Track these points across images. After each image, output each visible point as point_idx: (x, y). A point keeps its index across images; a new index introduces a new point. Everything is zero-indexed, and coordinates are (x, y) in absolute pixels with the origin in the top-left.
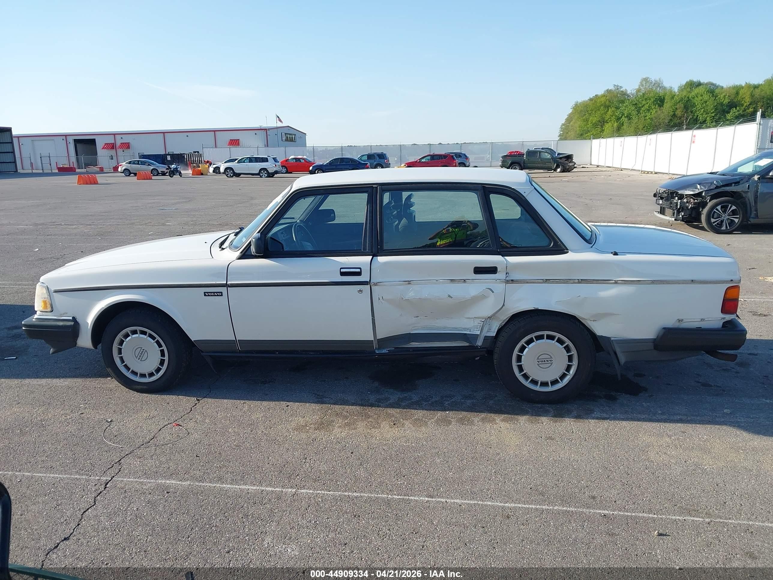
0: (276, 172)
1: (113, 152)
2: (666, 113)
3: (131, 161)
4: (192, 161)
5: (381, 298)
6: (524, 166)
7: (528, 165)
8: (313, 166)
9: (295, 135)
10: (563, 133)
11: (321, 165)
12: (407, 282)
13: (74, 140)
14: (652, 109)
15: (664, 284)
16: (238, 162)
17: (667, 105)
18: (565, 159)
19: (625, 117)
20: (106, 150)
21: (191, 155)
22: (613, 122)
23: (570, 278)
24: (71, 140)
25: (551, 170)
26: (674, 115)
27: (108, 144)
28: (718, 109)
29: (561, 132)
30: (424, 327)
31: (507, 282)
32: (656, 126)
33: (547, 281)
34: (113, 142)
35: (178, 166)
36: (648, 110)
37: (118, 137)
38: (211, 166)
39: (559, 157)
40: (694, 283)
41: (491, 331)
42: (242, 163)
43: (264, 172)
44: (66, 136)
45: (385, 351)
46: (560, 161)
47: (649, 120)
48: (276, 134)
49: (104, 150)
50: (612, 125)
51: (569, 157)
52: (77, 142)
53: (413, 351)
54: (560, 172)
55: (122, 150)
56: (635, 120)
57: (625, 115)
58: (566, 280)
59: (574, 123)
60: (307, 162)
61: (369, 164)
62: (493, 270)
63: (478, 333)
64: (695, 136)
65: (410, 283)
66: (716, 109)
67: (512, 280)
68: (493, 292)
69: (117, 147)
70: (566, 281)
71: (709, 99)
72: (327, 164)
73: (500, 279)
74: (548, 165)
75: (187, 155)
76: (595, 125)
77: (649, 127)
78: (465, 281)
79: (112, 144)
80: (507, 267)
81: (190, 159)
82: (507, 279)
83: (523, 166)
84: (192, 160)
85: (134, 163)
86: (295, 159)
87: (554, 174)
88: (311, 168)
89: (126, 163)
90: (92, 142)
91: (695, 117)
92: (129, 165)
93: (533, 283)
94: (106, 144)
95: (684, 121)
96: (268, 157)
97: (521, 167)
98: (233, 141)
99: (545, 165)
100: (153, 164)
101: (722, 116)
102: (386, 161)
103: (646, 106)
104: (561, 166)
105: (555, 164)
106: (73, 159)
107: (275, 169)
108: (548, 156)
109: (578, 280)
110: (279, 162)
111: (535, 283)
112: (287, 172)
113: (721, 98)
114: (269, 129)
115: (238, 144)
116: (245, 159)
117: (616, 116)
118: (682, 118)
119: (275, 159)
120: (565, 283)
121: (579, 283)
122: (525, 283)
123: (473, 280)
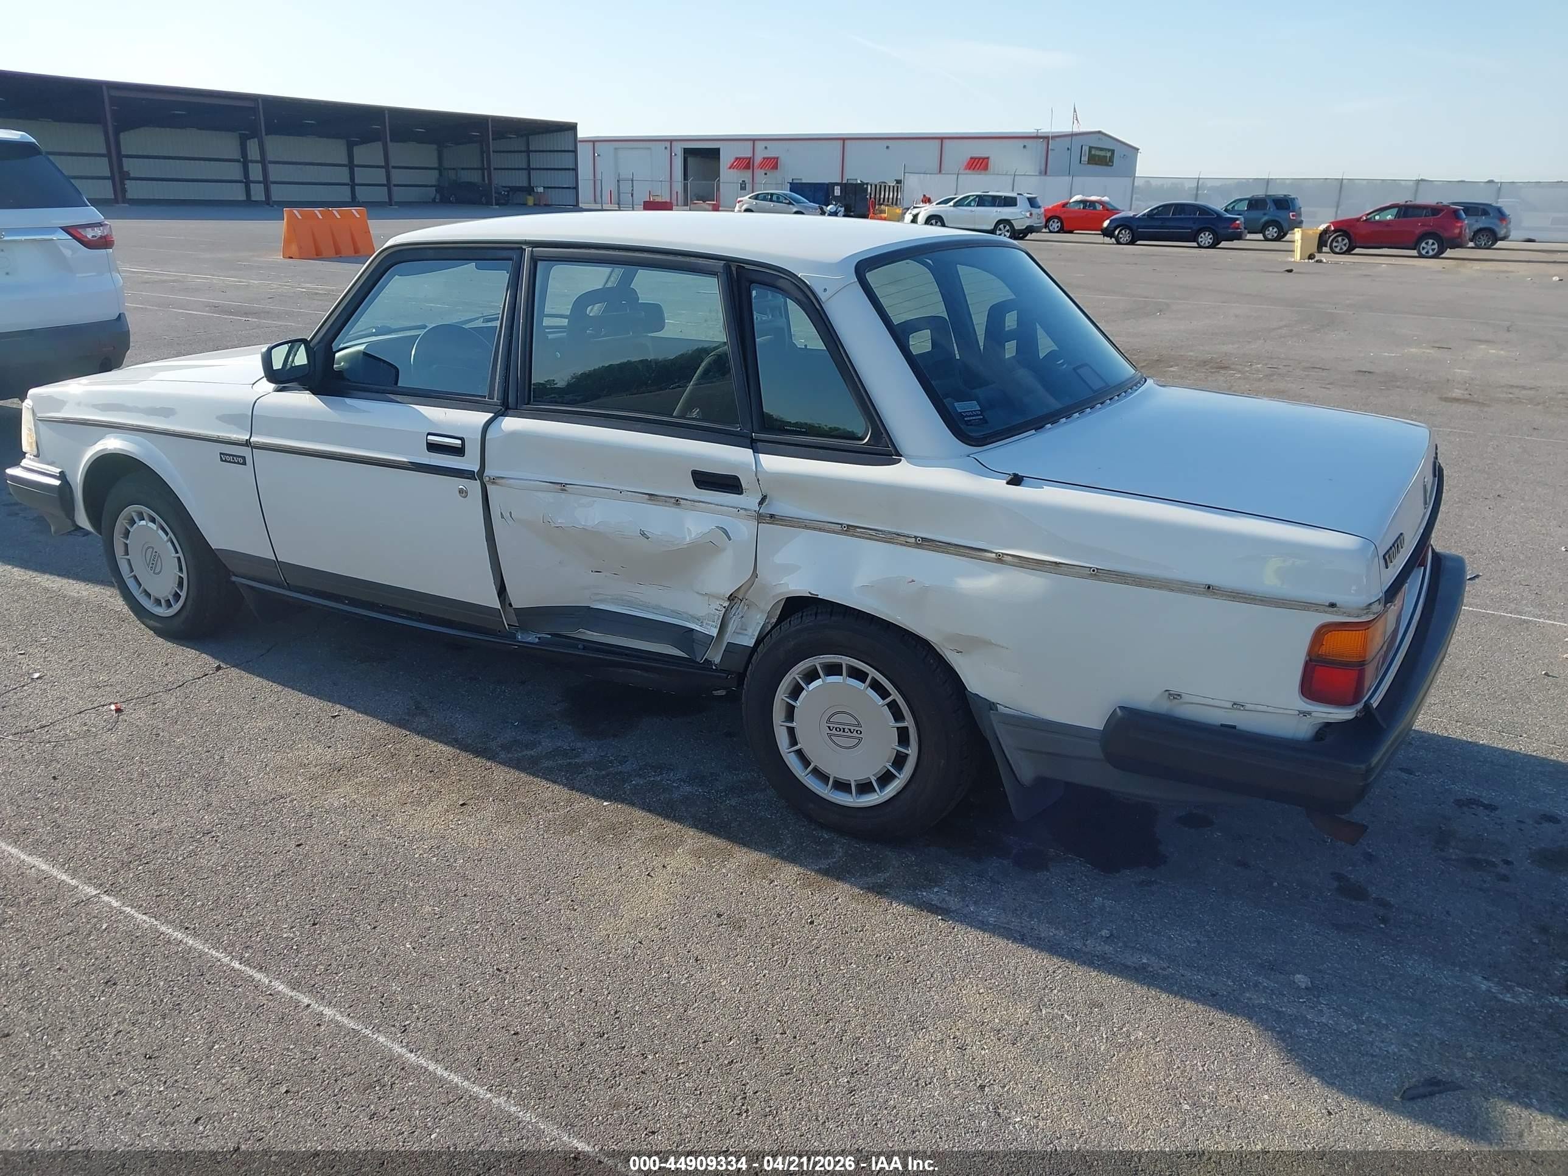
0: (1030, 230)
1: (746, 175)
3: (758, 195)
4: (882, 200)
5: (507, 515)
8: (1113, 217)
9: (1113, 151)
11: (1131, 217)
12: (558, 487)
13: (684, 149)
15: (1126, 583)
16: (955, 205)
20: (735, 170)
21: (881, 186)
23: (899, 531)
24: (678, 149)
27: (740, 159)
31: (760, 518)
33: (849, 530)
34: (749, 155)
35: (839, 209)
37: (760, 146)
38: (909, 211)
40: (1215, 594)
41: (745, 632)
42: (963, 206)
43: (1005, 227)
44: (671, 141)
45: (532, 638)
48: (1068, 149)
49: (731, 170)
52: (688, 153)
53: (584, 648)
55: (763, 172)
58: (890, 533)
60: (1107, 210)
61: (1243, 219)
62: (729, 484)
63: (714, 632)
65: (565, 490)
67: (772, 516)
68: (730, 539)
69: (755, 165)
70: (889, 536)
72: (1144, 215)
73: (746, 509)
75: (873, 187)
78: (677, 502)
79: (747, 158)
80: (759, 480)
81: (878, 196)
82: (763, 511)
84: (882, 196)
85: (765, 199)
86: (1084, 202)
88: (1106, 224)
89: (750, 198)
90: (712, 155)
92: (754, 202)
93: (820, 530)
94: (737, 159)
96: (1018, 197)
98: (977, 160)
100: (798, 202)
102: (1293, 216)
106: (678, 187)
107: (1028, 223)
109: (916, 537)
110: (1039, 207)
111: (824, 530)
112: (1061, 230)
114: (1054, 137)
115: (986, 168)
116: (972, 198)
119: (1032, 202)
120: (885, 542)
121: (917, 545)
122: (803, 528)
123: (694, 501)
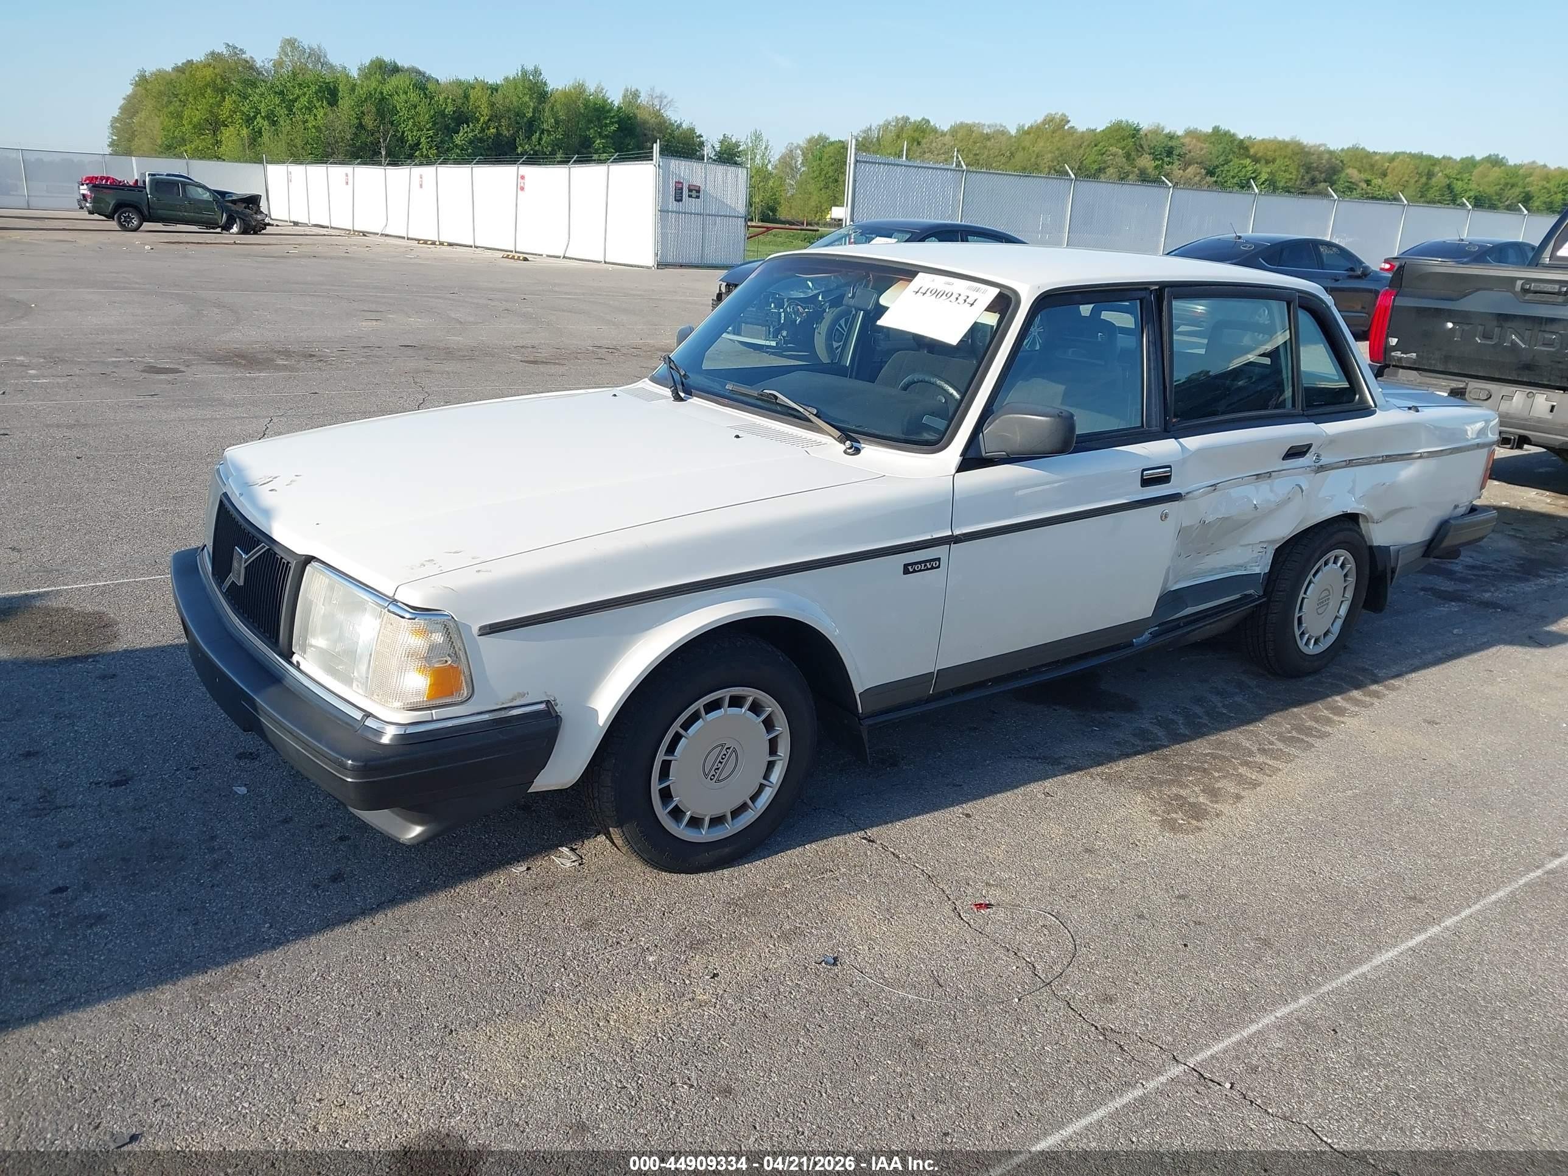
2: (344, 119)
6: (149, 212)
7: (159, 211)
10: (118, 140)
12: (1213, 488)
14: (317, 109)
17: (346, 103)
18: (244, 205)
19: (263, 118)
22: (238, 126)
25: (217, 228)
26: (361, 126)
28: (438, 123)
29: (114, 138)
32: (329, 144)
33: (1350, 463)
36: (310, 110)
39: (230, 199)
46: (233, 207)
47: (314, 130)
50: (237, 132)
51: (253, 201)
54: (237, 234)
56: (284, 123)
57: (263, 114)
59: (147, 119)
64: (523, 177)
66: (435, 123)
70: (1369, 460)
71: (420, 102)
74: (207, 214)
76: (199, 129)
77: (315, 146)
78: (1270, 475)
80: (1321, 443)
83: (146, 213)
87: (226, 237)
91: (399, 135)
95: (381, 140)
97: (142, 215)
99: (200, 215)
101: (447, 138)
103: (304, 101)
104: (237, 220)
105: (224, 215)
108: (205, 196)
109: (1382, 456)
113: (441, 103)
117: (243, 113)
118: (377, 135)
120: (1368, 464)
122: (1330, 470)
123: (1278, 474)
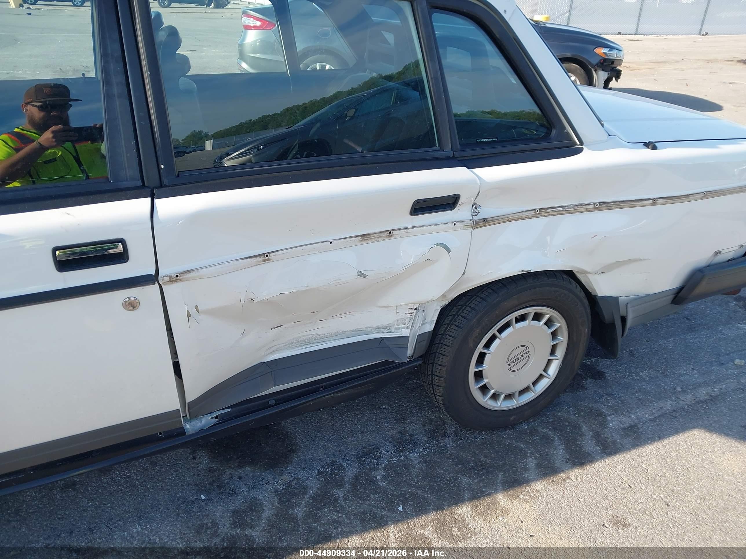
5: (193, 311)
12: (261, 259)
23: (581, 203)
30: (292, 343)
31: (475, 224)
33: (542, 212)
58: (574, 205)
62: (450, 202)
63: (407, 333)
65: (268, 260)
67: (484, 220)
68: (449, 251)
70: (574, 209)
73: (461, 221)
80: (479, 192)
82: (475, 218)
93: (519, 219)
109: (594, 204)
111: (523, 218)
120: (572, 213)
121: (595, 209)
122: (506, 222)
123: (407, 229)
